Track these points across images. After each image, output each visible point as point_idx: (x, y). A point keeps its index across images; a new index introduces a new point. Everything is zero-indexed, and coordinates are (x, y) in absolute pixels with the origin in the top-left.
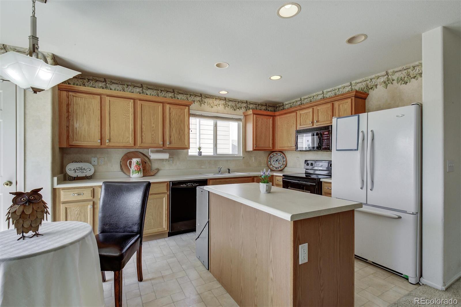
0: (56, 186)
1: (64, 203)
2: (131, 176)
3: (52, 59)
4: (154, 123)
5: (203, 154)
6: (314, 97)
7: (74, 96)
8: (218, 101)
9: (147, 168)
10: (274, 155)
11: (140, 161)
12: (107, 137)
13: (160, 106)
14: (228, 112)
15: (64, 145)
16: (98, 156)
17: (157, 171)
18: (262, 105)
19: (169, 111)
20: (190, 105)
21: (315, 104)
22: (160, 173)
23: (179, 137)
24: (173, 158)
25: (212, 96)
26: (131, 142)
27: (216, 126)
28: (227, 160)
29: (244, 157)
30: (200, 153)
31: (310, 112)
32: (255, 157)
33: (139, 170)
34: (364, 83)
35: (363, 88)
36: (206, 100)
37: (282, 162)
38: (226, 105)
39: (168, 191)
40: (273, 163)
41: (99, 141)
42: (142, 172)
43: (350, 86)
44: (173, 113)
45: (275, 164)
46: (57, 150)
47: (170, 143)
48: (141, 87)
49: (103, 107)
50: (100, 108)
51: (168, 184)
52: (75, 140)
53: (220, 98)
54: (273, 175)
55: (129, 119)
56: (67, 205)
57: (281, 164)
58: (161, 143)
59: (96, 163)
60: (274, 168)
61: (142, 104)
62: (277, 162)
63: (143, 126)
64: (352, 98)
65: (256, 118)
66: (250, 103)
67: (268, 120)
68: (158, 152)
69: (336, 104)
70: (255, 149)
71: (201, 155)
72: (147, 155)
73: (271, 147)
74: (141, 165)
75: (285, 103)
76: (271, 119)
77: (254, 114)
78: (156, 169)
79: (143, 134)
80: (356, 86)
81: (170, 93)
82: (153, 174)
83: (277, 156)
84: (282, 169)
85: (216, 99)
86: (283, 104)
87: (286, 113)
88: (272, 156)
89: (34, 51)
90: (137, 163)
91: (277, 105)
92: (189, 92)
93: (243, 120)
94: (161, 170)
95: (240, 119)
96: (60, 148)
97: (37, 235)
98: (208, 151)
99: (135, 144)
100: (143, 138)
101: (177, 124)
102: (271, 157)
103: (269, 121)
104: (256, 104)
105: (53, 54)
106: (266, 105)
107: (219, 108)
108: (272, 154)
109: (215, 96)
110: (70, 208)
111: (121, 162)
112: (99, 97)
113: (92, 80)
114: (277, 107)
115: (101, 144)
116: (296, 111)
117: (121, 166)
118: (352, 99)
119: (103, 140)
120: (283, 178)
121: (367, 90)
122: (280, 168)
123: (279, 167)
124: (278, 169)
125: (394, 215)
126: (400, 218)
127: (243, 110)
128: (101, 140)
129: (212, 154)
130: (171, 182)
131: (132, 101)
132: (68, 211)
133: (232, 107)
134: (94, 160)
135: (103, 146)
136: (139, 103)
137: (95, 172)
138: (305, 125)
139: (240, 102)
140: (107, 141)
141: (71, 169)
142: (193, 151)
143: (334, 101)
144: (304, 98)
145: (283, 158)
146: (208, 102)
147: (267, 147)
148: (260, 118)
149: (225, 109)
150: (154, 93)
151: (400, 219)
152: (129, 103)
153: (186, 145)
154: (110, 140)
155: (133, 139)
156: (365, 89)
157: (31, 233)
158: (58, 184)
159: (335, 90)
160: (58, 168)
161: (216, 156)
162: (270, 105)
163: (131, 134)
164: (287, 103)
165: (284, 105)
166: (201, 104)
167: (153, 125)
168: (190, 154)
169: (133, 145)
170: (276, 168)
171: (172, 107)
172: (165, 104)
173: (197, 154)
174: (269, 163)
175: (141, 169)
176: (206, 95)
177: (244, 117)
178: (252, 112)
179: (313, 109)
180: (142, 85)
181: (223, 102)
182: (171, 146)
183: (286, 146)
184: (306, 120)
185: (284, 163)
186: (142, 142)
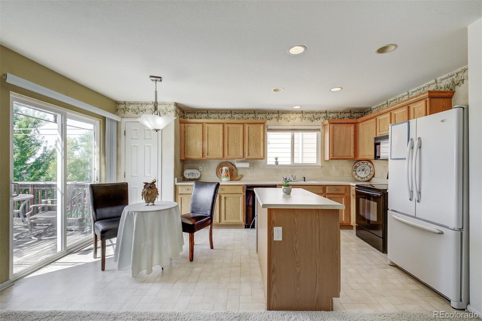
0: (177, 184)
1: (181, 194)
2: (222, 180)
3: (175, 105)
4: (236, 140)
5: (279, 163)
6: (400, 99)
7: (188, 126)
8: (294, 115)
9: (234, 174)
10: (360, 165)
11: (228, 169)
12: (206, 152)
13: (241, 126)
14: (306, 123)
15: (183, 158)
16: (203, 165)
17: (241, 177)
18: (345, 113)
19: (248, 130)
20: (265, 123)
21: (391, 108)
22: (244, 178)
23: (256, 150)
24: (253, 166)
25: (289, 111)
26: (221, 155)
27: (293, 138)
28: (304, 169)
29: (322, 167)
30: (277, 163)
31: (388, 117)
32: (336, 167)
33: (227, 175)
34: (449, 79)
35: (449, 85)
36: (283, 116)
37: (369, 172)
38: (302, 118)
39: (244, 192)
40: (358, 173)
41: (201, 155)
42: (229, 177)
43: (435, 83)
44: (252, 130)
45: (360, 174)
46: (179, 161)
47: (248, 155)
48: (230, 113)
49: (204, 132)
50: (202, 133)
51: (243, 187)
52: (188, 154)
53: (297, 112)
54: (350, 185)
55: (220, 138)
56: (182, 196)
57: (368, 175)
58: (242, 155)
59: (201, 170)
60: (360, 178)
61: (228, 127)
62: (364, 172)
63: (229, 143)
64: (426, 99)
65: (333, 127)
66: (330, 113)
67: (348, 128)
68: (242, 162)
69: (412, 107)
70: (331, 159)
71: (277, 164)
72: (233, 164)
73: (352, 156)
74: (229, 172)
75: (372, 108)
76: (352, 127)
77: (330, 123)
78: (240, 175)
79: (229, 149)
80: (441, 83)
81: (251, 114)
82: (238, 179)
83: (364, 165)
84: (368, 179)
85: (292, 113)
86: (371, 108)
87: (367, 120)
88: (357, 165)
89: (156, 110)
90: (225, 171)
91: (366, 111)
92: (267, 111)
93: (322, 130)
94: (245, 176)
95: (318, 129)
96: (181, 160)
97: (153, 205)
98: (284, 160)
99: (223, 156)
100: (229, 151)
101: (254, 140)
102: (356, 167)
103: (350, 129)
104: (337, 113)
105: (175, 102)
106: (351, 112)
107: (296, 121)
108: (358, 163)
109: (292, 111)
110: (183, 198)
111: (216, 169)
112: (201, 125)
113: (200, 113)
114: (365, 113)
115: (203, 157)
116: (376, 116)
117: (217, 173)
118: (426, 101)
119: (204, 154)
120: (356, 188)
121: (453, 87)
122: (366, 179)
123: (365, 177)
124: (364, 180)
125: (437, 230)
126: (442, 233)
127: (322, 120)
128: (203, 154)
129: (290, 163)
130: (246, 186)
131: (222, 125)
132: (182, 200)
133: (310, 119)
134: (201, 168)
135: (204, 158)
136: (226, 126)
137: (200, 176)
138: (383, 131)
139: (318, 113)
140: (206, 155)
141: (187, 173)
142: (271, 161)
143: (409, 104)
144: (390, 101)
145: (371, 167)
146: (284, 118)
147: (348, 156)
148: (338, 128)
149: (302, 122)
150: (239, 116)
151: (442, 235)
152: (220, 127)
153: (261, 157)
154: (208, 154)
155: (222, 153)
156: (451, 85)
157: (151, 204)
158: (177, 182)
159: (420, 89)
160: (179, 173)
161: (294, 165)
162: (355, 111)
163: (221, 149)
164: (374, 107)
165: (372, 110)
166: (278, 120)
167: (236, 142)
168: (268, 163)
169: (222, 157)
170: (362, 178)
171: (250, 126)
172: (245, 125)
173: (274, 163)
174: (354, 172)
175: (229, 175)
176: (283, 111)
177: (323, 127)
178: (328, 122)
179: (391, 113)
180: (231, 112)
181: (300, 115)
182: (250, 157)
183: (367, 155)
184: (384, 126)
185: (372, 173)
186: (228, 155)
